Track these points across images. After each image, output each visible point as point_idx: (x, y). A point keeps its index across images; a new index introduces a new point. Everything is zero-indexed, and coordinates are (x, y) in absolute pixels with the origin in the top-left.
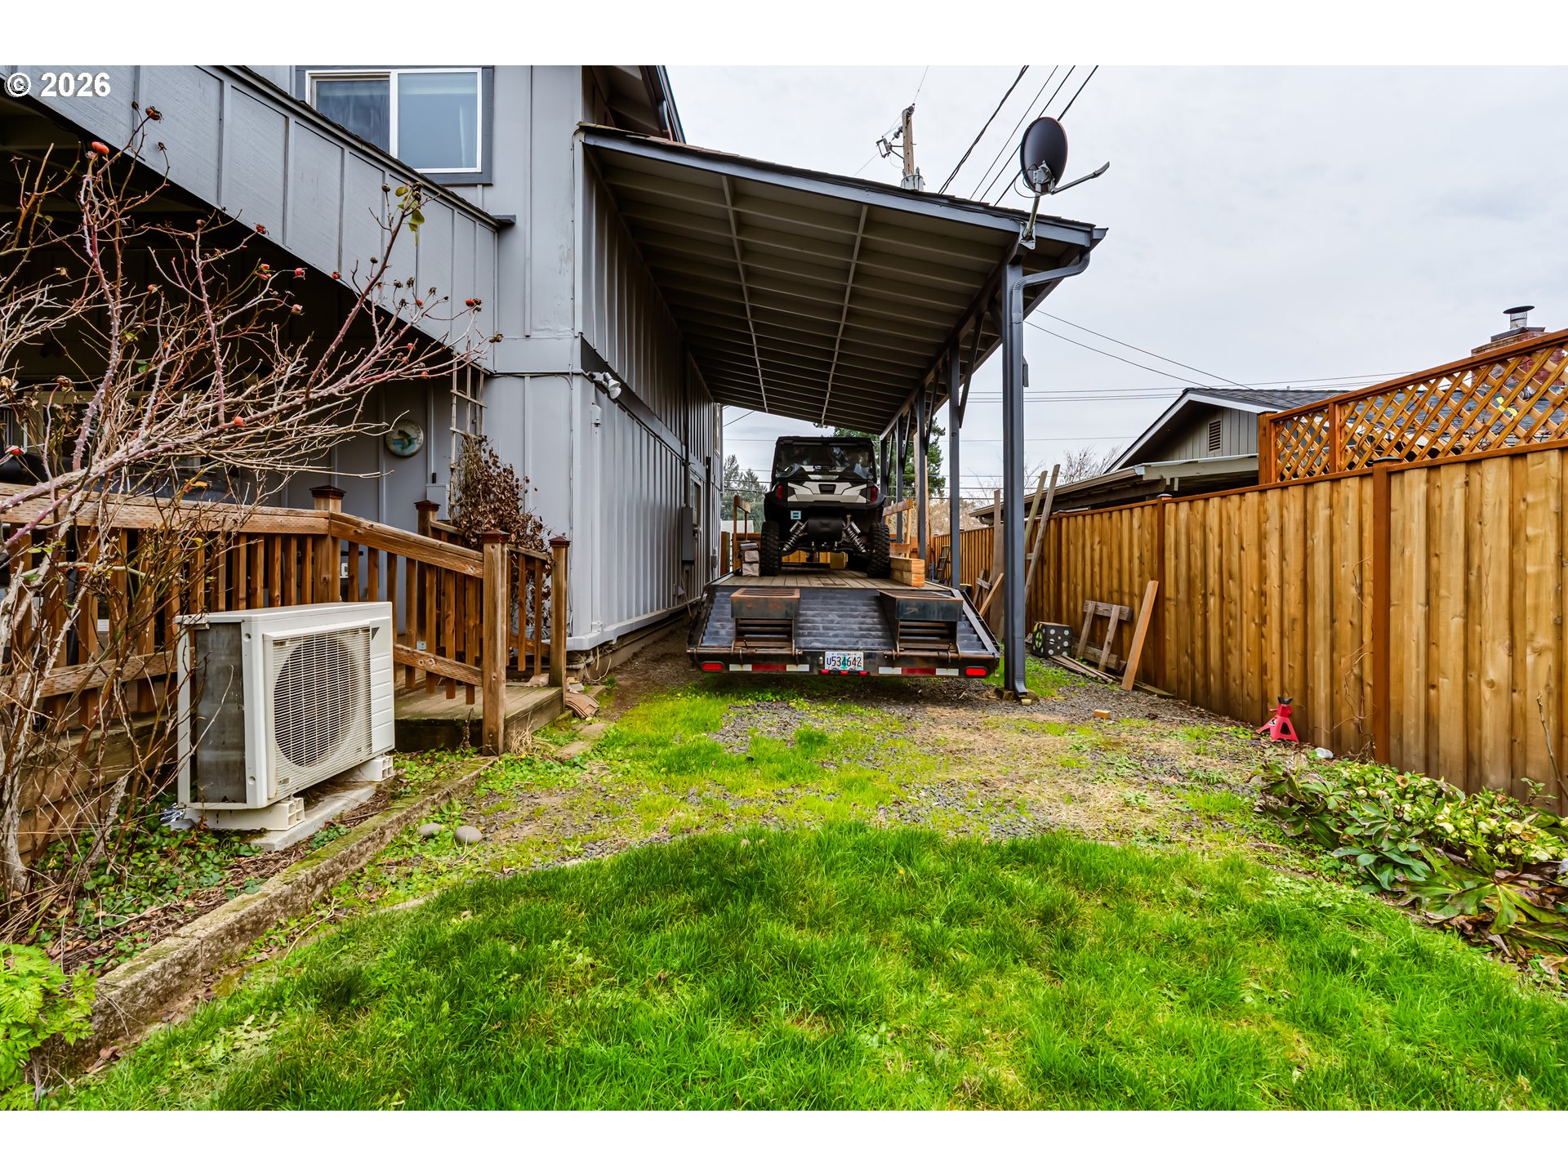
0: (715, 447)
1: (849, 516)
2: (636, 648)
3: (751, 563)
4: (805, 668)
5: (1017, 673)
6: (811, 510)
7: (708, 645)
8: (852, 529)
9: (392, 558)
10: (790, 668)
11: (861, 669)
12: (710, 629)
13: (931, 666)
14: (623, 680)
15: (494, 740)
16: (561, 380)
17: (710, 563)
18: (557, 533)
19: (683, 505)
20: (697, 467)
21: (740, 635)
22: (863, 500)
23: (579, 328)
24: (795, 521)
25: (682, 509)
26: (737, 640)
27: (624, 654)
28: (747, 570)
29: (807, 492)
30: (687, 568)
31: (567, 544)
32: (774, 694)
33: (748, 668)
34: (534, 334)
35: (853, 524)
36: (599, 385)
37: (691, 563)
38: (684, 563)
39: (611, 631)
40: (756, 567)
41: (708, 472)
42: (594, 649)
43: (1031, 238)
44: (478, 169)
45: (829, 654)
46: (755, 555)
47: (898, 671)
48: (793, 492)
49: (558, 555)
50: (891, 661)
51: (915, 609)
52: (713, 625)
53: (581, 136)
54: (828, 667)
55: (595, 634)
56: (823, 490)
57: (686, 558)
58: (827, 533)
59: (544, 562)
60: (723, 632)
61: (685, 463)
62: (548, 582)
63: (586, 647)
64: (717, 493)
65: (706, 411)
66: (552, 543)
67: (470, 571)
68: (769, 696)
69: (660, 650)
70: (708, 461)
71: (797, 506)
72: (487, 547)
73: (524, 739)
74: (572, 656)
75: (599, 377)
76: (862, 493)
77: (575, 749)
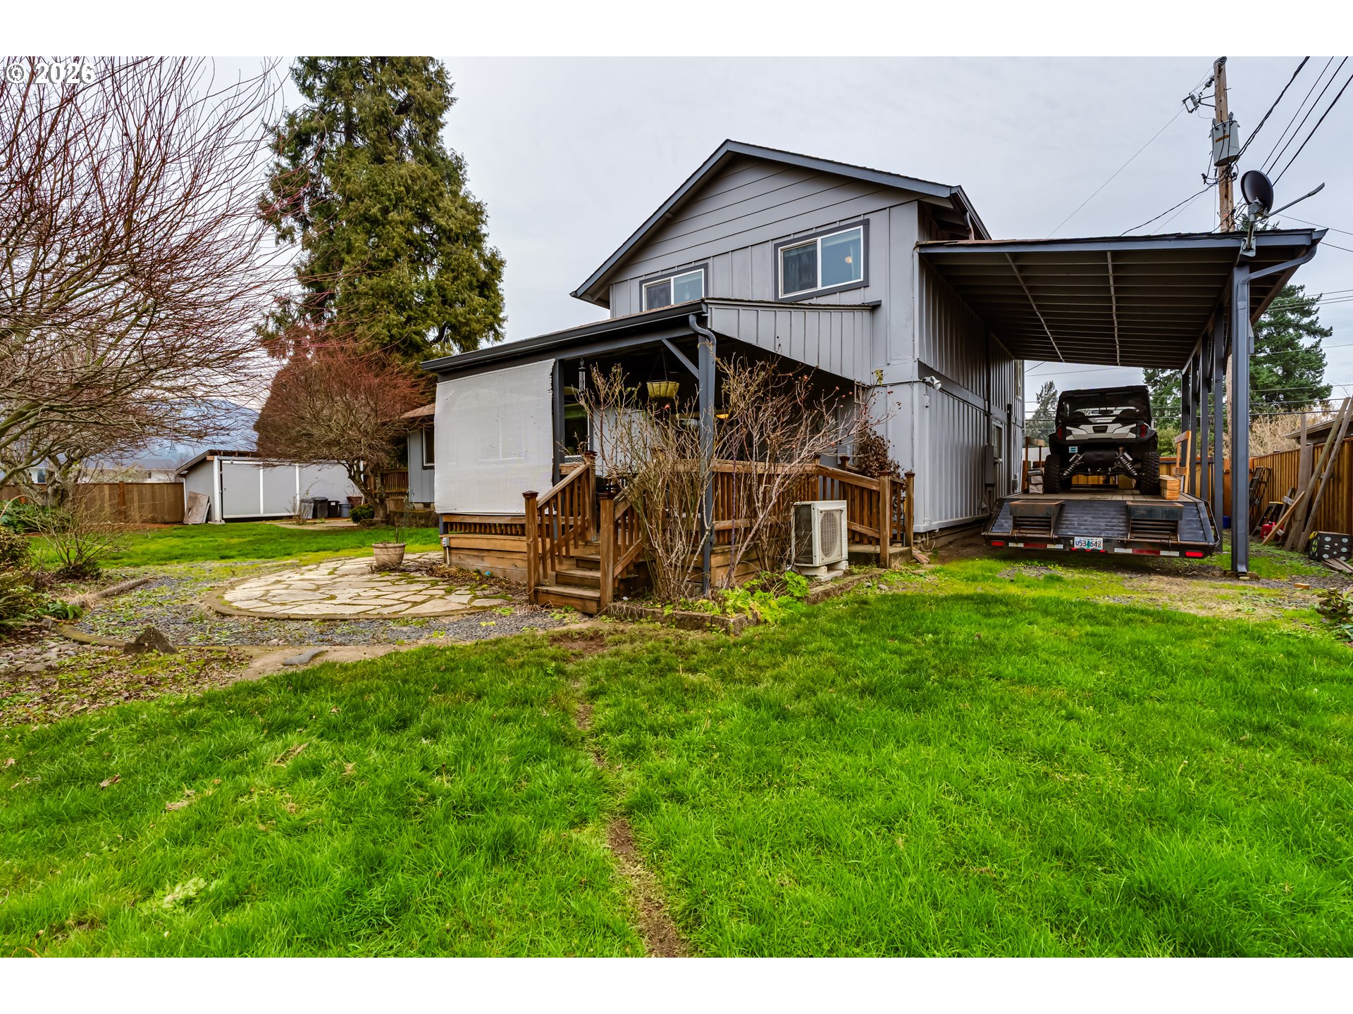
0: (1017, 394)
1: (1121, 449)
2: (951, 538)
3: (1036, 485)
4: (1061, 547)
5: (1239, 559)
6: (1085, 445)
7: (995, 532)
8: (1125, 457)
9: (832, 480)
10: (1050, 546)
11: (1101, 548)
12: (997, 523)
13: (1156, 549)
14: (942, 553)
15: (885, 561)
16: (907, 385)
17: (1012, 486)
18: (908, 469)
19: (986, 444)
20: (999, 414)
21: (1016, 526)
22: (1134, 436)
23: (917, 356)
24: (1073, 454)
25: (985, 448)
26: (1014, 528)
27: (943, 541)
28: (1033, 489)
29: (1083, 432)
30: (989, 489)
31: (913, 475)
32: (1039, 562)
33: (1021, 545)
34: (892, 362)
35: (1126, 454)
36: (928, 384)
37: (993, 485)
38: (987, 485)
39: (935, 525)
40: (1041, 487)
41: (1009, 416)
42: (925, 533)
43: (1251, 249)
44: (862, 279)
45: (1077, 539)
46: (1040, 479)
47: (1129, 551)
48: (1070, 433)
49: (909, 481)
50: (1124, 544)
51: (1142, 512)
52: (1000, 521)
53: (918, 250)
54: (1076, 547)
55: (926, 524)
56: (1096, 430)
57: (989, 481)
58: (1101, 462)
59: (902, 484)
60: (1006, 525)
61: (988, 414)
62: (903, 494)
63: (922, 531)
64: (1019, 431)
65: (1007, 369)
66: (906, 475)
67: (874, 488)
68: (1036, 563)
69: (968, 541)
70: (1009, 407)
71: (1073, 443)
72: (882, 478)
73: (896, 564)
74: (916, 534)
75: (928, 379)
76: (1132, 431)
77: (921, 571)
